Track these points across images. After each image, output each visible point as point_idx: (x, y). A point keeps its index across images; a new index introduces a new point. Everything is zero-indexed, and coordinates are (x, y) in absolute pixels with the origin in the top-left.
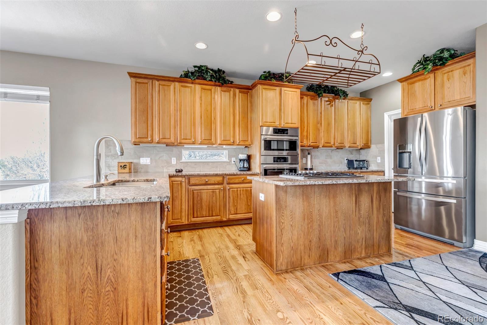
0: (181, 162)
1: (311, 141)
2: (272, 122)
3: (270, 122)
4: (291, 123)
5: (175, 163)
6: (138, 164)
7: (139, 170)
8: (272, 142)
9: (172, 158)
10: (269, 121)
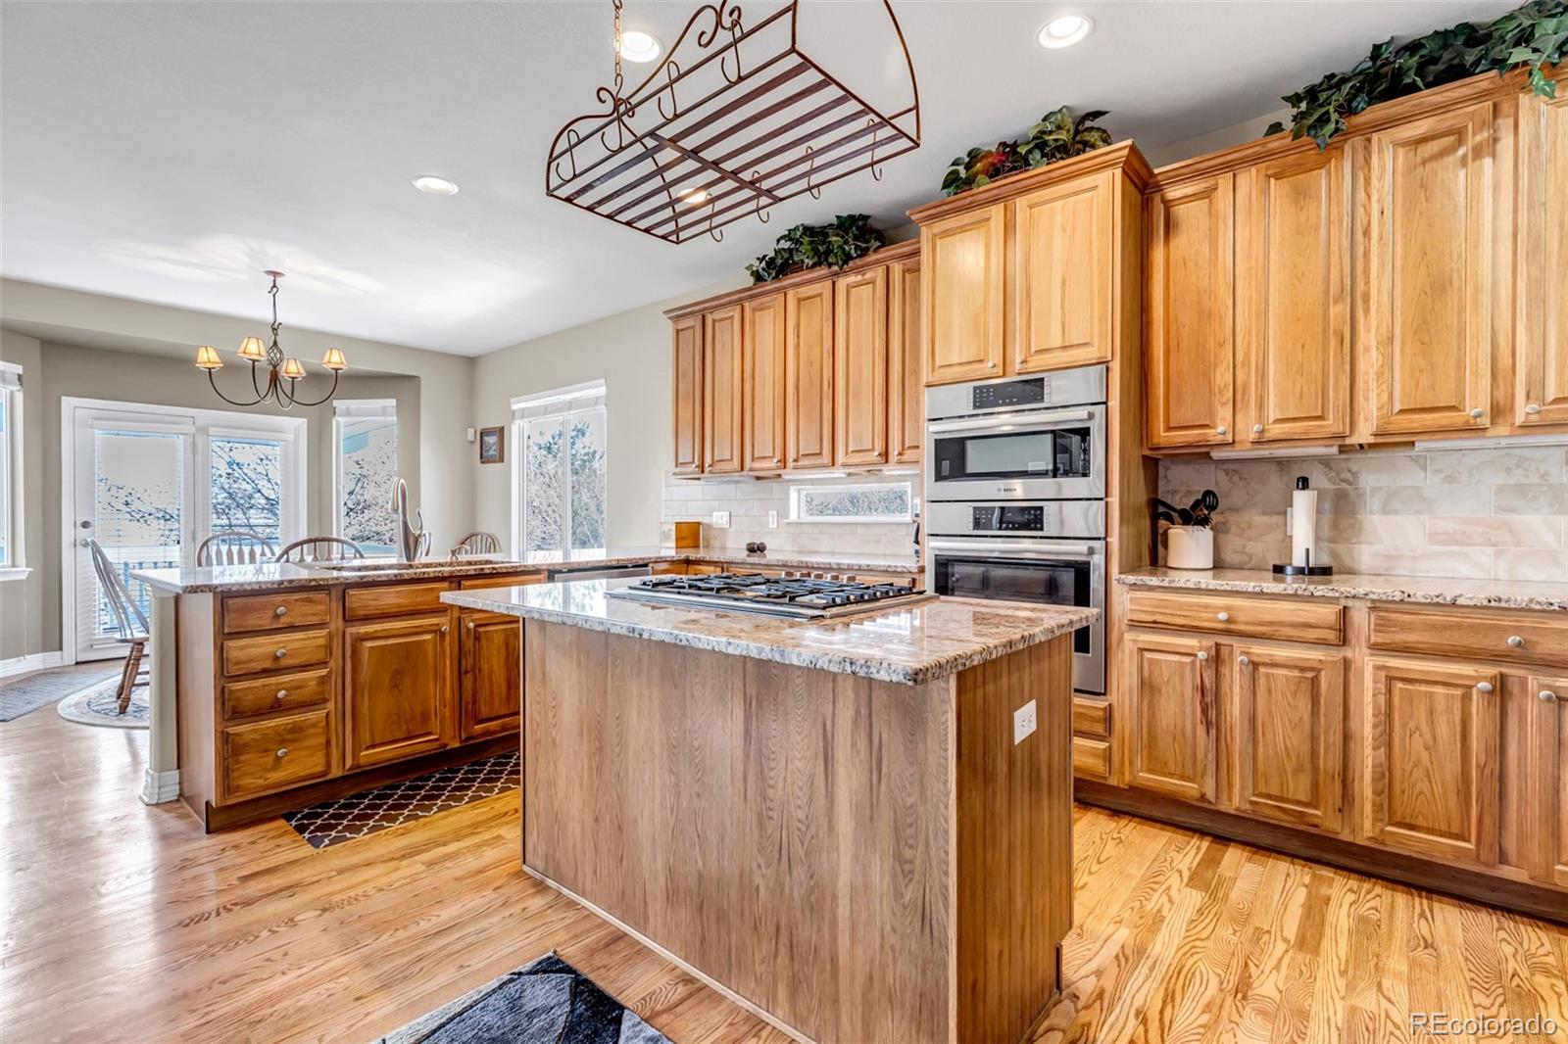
0: (788, 523)
1: (1273, 413)
2: (969, 363)
3: (960, 364)
4: (1064, 348)
5: (775, 525)
6: (709, 526)
7: (711, 542)
8: (969, 443)
9: (771, 513)
10: (957, 361)
